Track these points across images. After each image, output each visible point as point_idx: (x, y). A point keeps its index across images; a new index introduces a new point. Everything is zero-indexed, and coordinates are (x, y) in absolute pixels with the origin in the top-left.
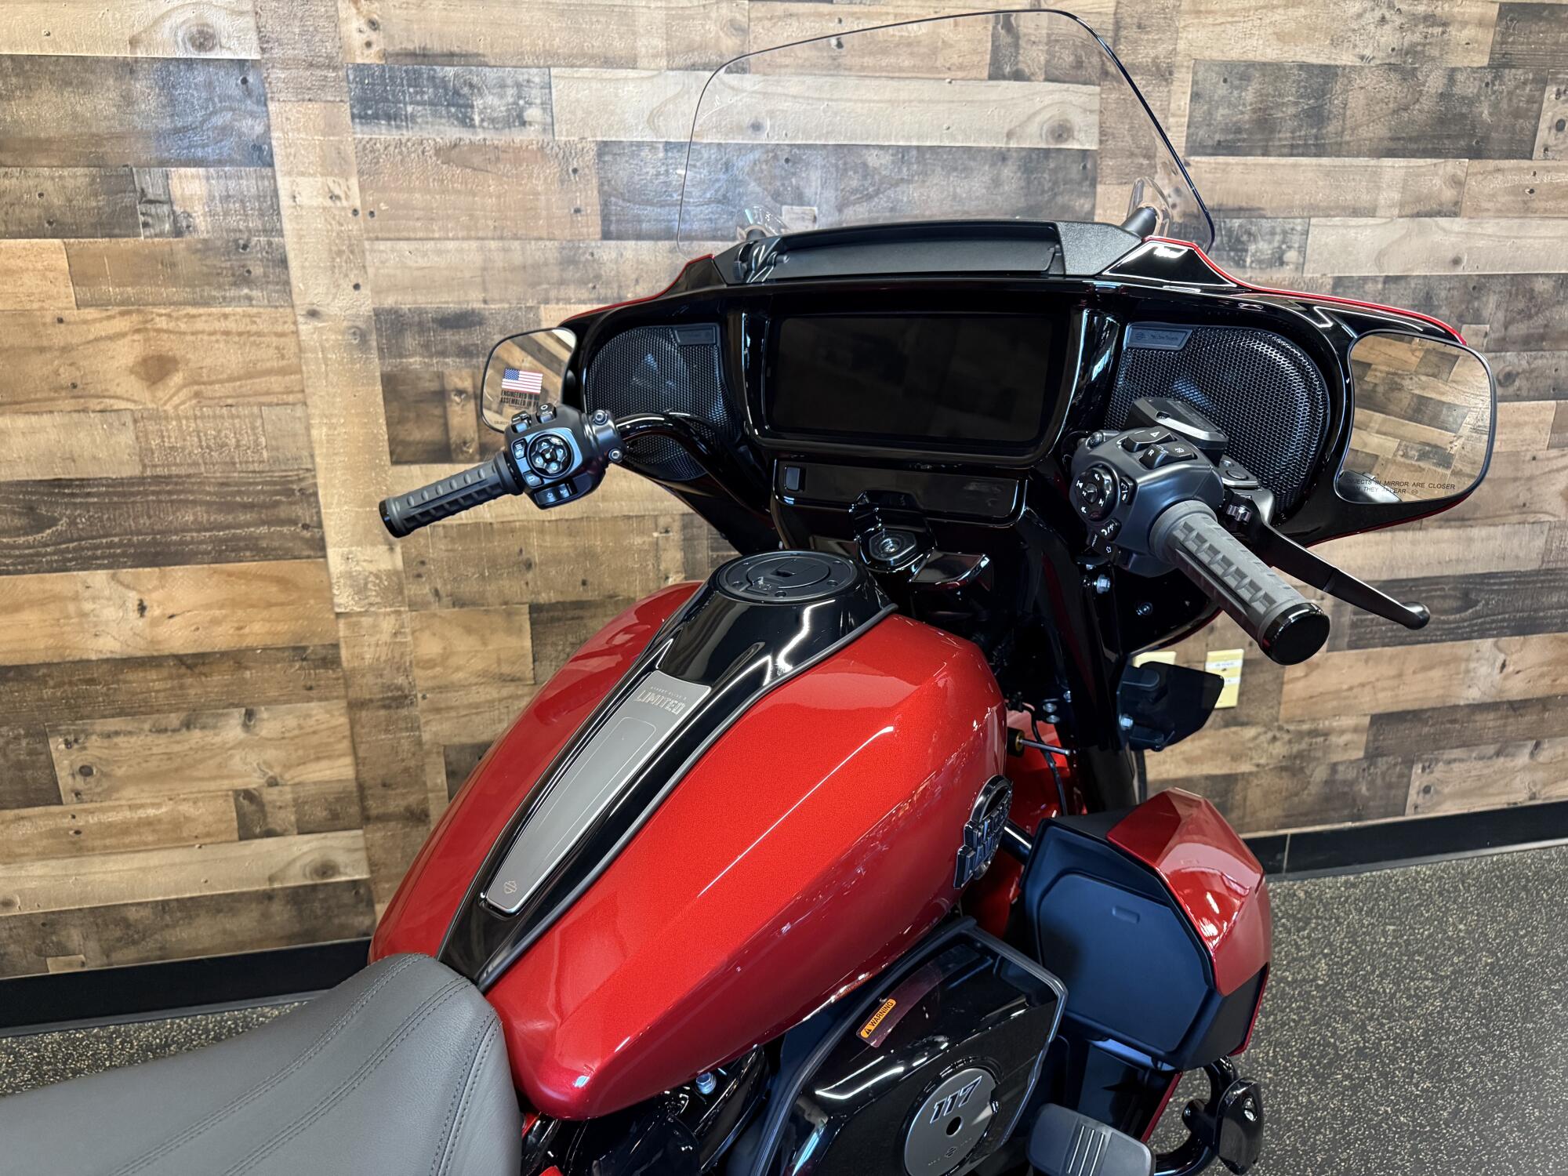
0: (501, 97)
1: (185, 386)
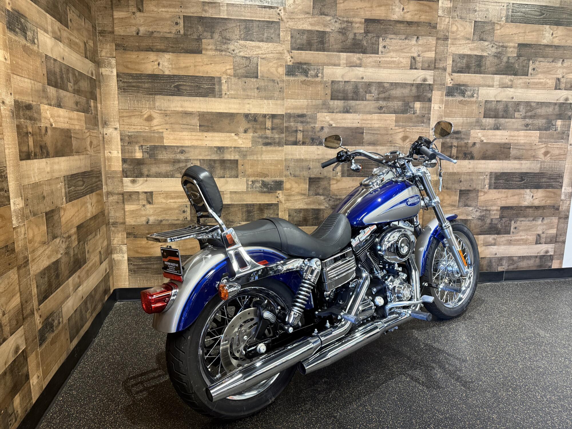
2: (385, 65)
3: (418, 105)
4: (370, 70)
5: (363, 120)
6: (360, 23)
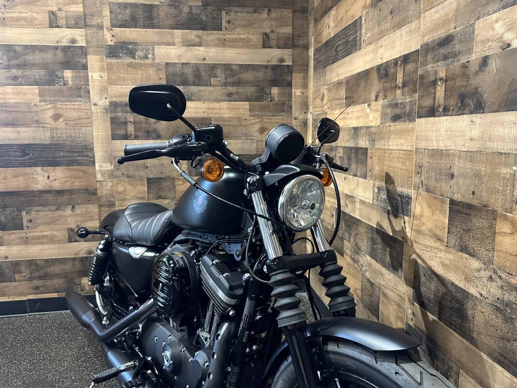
2: (231, 44)
3: (275, 91)
5: (210, 109)
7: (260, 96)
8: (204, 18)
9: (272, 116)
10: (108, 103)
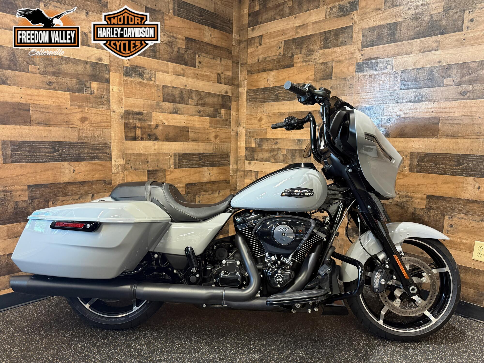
0: (148, 75)
1: (88, 124)
2: (201, 77)
3: (223, 111)
4: (191, 80)
5: (188, 120)
6: (182, 40)
7: (215, 114)
8: (186, 57)
9: (221, 128)
10: (123, 112)
